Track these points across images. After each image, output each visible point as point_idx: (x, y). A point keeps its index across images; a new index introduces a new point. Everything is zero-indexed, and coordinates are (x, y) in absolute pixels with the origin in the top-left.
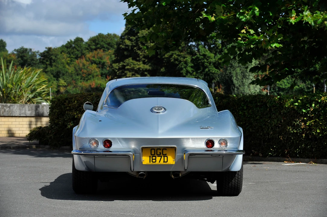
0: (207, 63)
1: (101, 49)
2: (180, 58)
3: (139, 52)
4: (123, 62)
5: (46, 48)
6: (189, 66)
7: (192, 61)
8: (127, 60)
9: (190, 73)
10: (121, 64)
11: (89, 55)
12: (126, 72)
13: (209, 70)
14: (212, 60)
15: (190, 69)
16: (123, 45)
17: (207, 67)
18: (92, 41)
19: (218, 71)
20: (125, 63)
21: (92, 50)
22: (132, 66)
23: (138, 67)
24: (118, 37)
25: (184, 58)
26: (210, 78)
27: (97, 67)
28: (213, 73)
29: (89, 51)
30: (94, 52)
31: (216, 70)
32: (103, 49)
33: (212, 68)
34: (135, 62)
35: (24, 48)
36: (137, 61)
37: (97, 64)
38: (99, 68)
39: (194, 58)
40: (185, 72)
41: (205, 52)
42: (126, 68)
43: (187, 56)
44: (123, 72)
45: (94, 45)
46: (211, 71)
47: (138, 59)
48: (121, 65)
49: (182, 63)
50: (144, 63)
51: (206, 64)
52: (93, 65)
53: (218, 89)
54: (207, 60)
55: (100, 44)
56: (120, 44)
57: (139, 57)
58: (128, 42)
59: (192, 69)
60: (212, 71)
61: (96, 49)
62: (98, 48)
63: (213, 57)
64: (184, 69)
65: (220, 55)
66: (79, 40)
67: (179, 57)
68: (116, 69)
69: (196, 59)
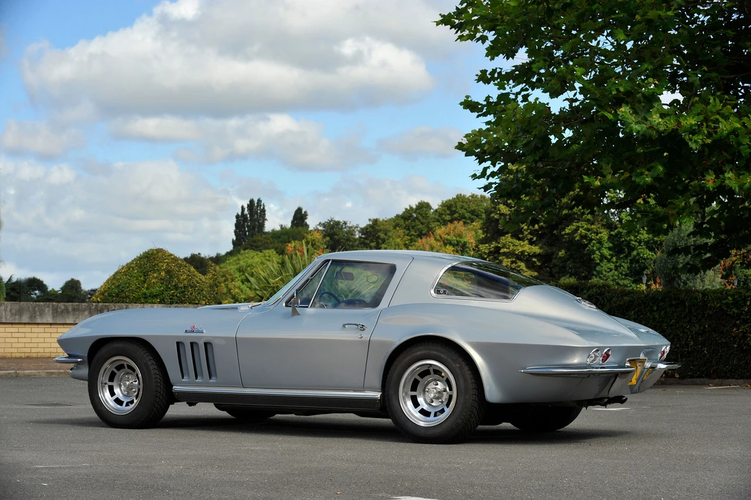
0: (636, 241)
1: (459, 220)
2: (591, 234)
4: (496, 242)
5: (370, 220)
6: (606, 248)
7: (611, 238)
8: (503, 238)
9: (606, 258)
10: (494, 244)
11: (441, 231)
12: (501, 258)
13: (638, 254)
14: (642, 237)
15: (606, 252)
16: (497, 214)
17: (633, 249)
18: (445, 208)
19: (652, 255)
20: (499, 243)
21: (445, 223)
22: (511, 248)
23: (521, 249)
25: (597, 234)
26: (639, 266)
27: (454, 251)
28: (645, 259)
29: (441, 223)
30: (449, 224)
31: (650, 253)
32: (463, 220)
33: (642, 250)
34: (517, 242)
35: (335, 221)
36: (519, 239)
37: (454, 246)
38: (457, 251)
39: (612, 233)
40: (599, 257)
42: (502, 251)
43: (601, 230)
45: (449, 215)
46: (642, 255)
47: (521, 236)
48: (493, 247)
49: (594, 241)
50: (531, 243)
51: (634, 243)
52: (448, 247)
53: (654, 285)
54: (636, 237)
55: (458, 212)
56: (491, 212)
57: (523, 233)
58: (503, 209)
59: (611, 252)
60: (644, 254)
61: (451, 221)
62: (456, 219)
64: (597, 252)
66: (423, 206)
67: (589, 233)
68: (485, 253)
69: (616, 235)
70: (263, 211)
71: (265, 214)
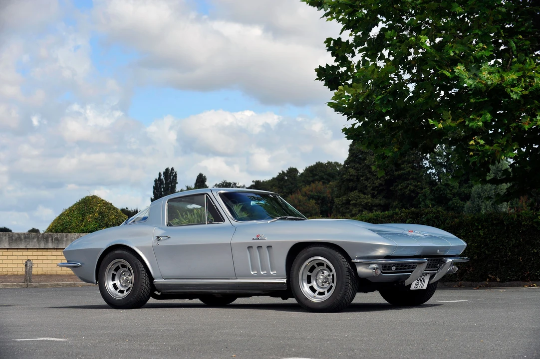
1: (320, 181)
2: (418, 189)
3: (366, 183)
4: (347, 196)
5: (253, 181)
6: (429, 199)
7: (432, 192)
8: (353, 193)
10: (344, 198)
11: (306, 189)
13: (453, 203)
14: (456, 191)
15: (429, 203)
16: (347, 175)
17: (450, 199)
18: (308, 172)
20: (349, 197)
21: (309, 183)
22: (359, 200)
23: (366, 201)
24: (341, 165)
25: (422, 189)
27: (315, 203)
28: (458, 207)
29: (306, 183)
30: (312, 184)
31: (462, 202)
32: (323, 181)
33: (456, 201)
34: (362, 196)
35: (227, 183)
36: (364, 194)
37: (316, 199)
38: (318, 204)
39: (433, 188)
41: (447, 181)
42: (352, 202)
43: (425, 186)
44: (347, 208)
45: (312, 177)
47: (365, 191)
48: (345, 200)
49: (420, 195)
50: (373, 196)
51: (450, 195)
52: (311, 200)
54: (451, 190)
55: (318, 175)
56: (343, 174)
57: (367, 189)
58: (353, 172)
59: (433, 202)
60: (457, 204)
61: (313, 181)
62: (317, 180)
63: (458, 187)
64: (423, 203)
65: (466, 184)
66: (293, 171)
67: (416, 189)
68: (339, 205)
69: (437, 190)
70: (175, 176)
71: (176, 179)
